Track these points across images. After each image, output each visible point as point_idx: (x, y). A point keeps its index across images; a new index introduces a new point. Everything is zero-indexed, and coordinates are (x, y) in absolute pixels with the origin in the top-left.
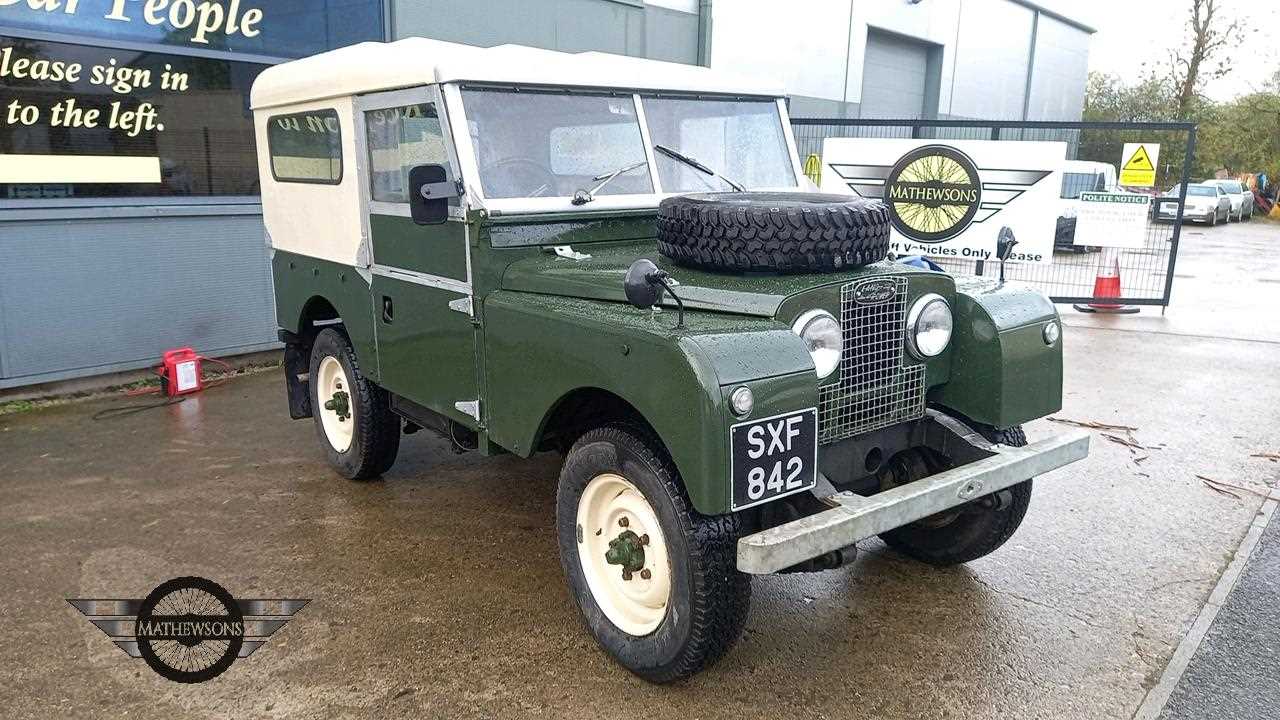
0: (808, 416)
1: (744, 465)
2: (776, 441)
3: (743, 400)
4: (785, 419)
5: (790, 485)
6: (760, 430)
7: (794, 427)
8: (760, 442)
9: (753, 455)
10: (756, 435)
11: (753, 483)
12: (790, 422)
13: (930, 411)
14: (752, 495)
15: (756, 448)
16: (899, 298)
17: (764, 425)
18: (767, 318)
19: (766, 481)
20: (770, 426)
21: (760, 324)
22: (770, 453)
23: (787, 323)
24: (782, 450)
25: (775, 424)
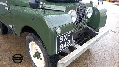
0: (71, 32)
1: (59, 44)
2: (65, 38)
3: (59, 31)
4: (67, 33)
5: (68, 46)
6: (62, 37)
7: (69, 35)
8: (62, 39)
9: (61, 42)
10: (61, 38)
11: (60, 47)
12: (68, 34)
13: (87, 26)
14: (60, 50)
15: (61, 40)
16: (85, 7)
17: (63, 35)
18: (63, 11)
19: (63, 46)
20: (64, 35)
21: (62, 12)
22: (64, 41)
23: (67, 12)
24: (66, 39)
25: (65, 35)
